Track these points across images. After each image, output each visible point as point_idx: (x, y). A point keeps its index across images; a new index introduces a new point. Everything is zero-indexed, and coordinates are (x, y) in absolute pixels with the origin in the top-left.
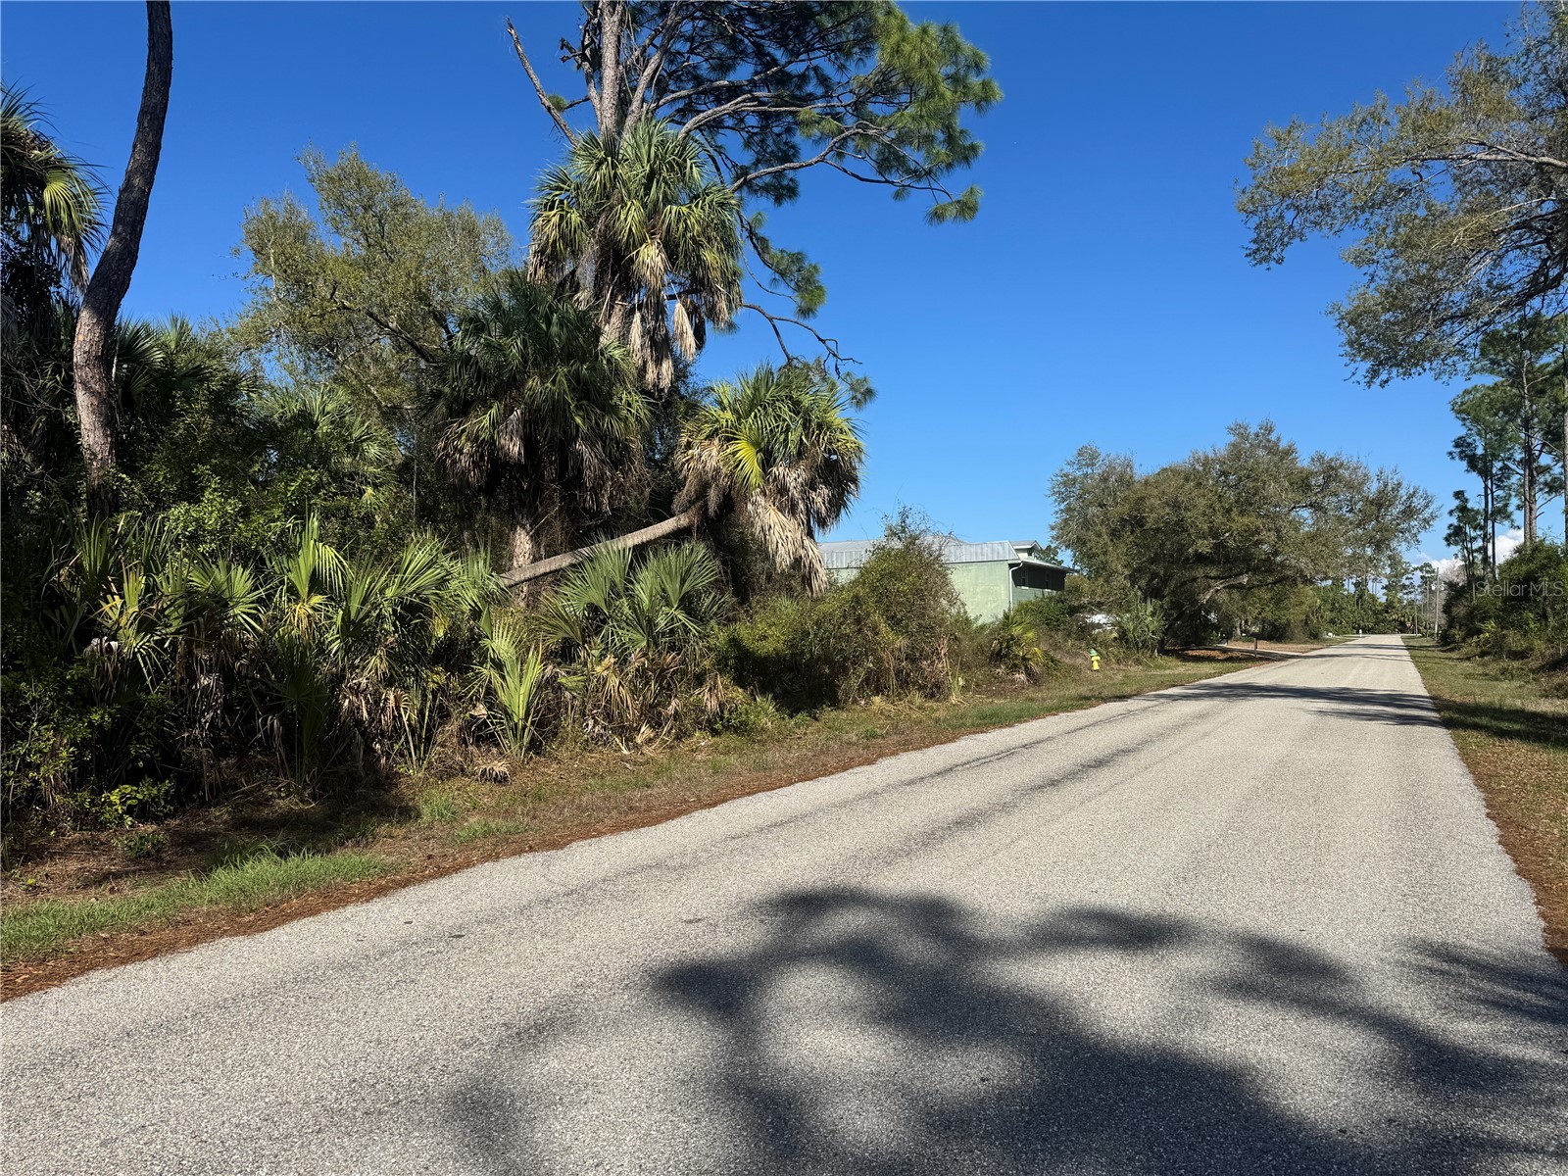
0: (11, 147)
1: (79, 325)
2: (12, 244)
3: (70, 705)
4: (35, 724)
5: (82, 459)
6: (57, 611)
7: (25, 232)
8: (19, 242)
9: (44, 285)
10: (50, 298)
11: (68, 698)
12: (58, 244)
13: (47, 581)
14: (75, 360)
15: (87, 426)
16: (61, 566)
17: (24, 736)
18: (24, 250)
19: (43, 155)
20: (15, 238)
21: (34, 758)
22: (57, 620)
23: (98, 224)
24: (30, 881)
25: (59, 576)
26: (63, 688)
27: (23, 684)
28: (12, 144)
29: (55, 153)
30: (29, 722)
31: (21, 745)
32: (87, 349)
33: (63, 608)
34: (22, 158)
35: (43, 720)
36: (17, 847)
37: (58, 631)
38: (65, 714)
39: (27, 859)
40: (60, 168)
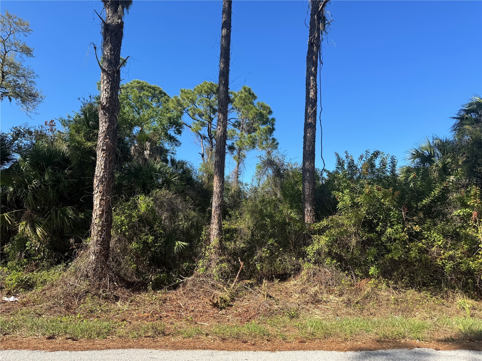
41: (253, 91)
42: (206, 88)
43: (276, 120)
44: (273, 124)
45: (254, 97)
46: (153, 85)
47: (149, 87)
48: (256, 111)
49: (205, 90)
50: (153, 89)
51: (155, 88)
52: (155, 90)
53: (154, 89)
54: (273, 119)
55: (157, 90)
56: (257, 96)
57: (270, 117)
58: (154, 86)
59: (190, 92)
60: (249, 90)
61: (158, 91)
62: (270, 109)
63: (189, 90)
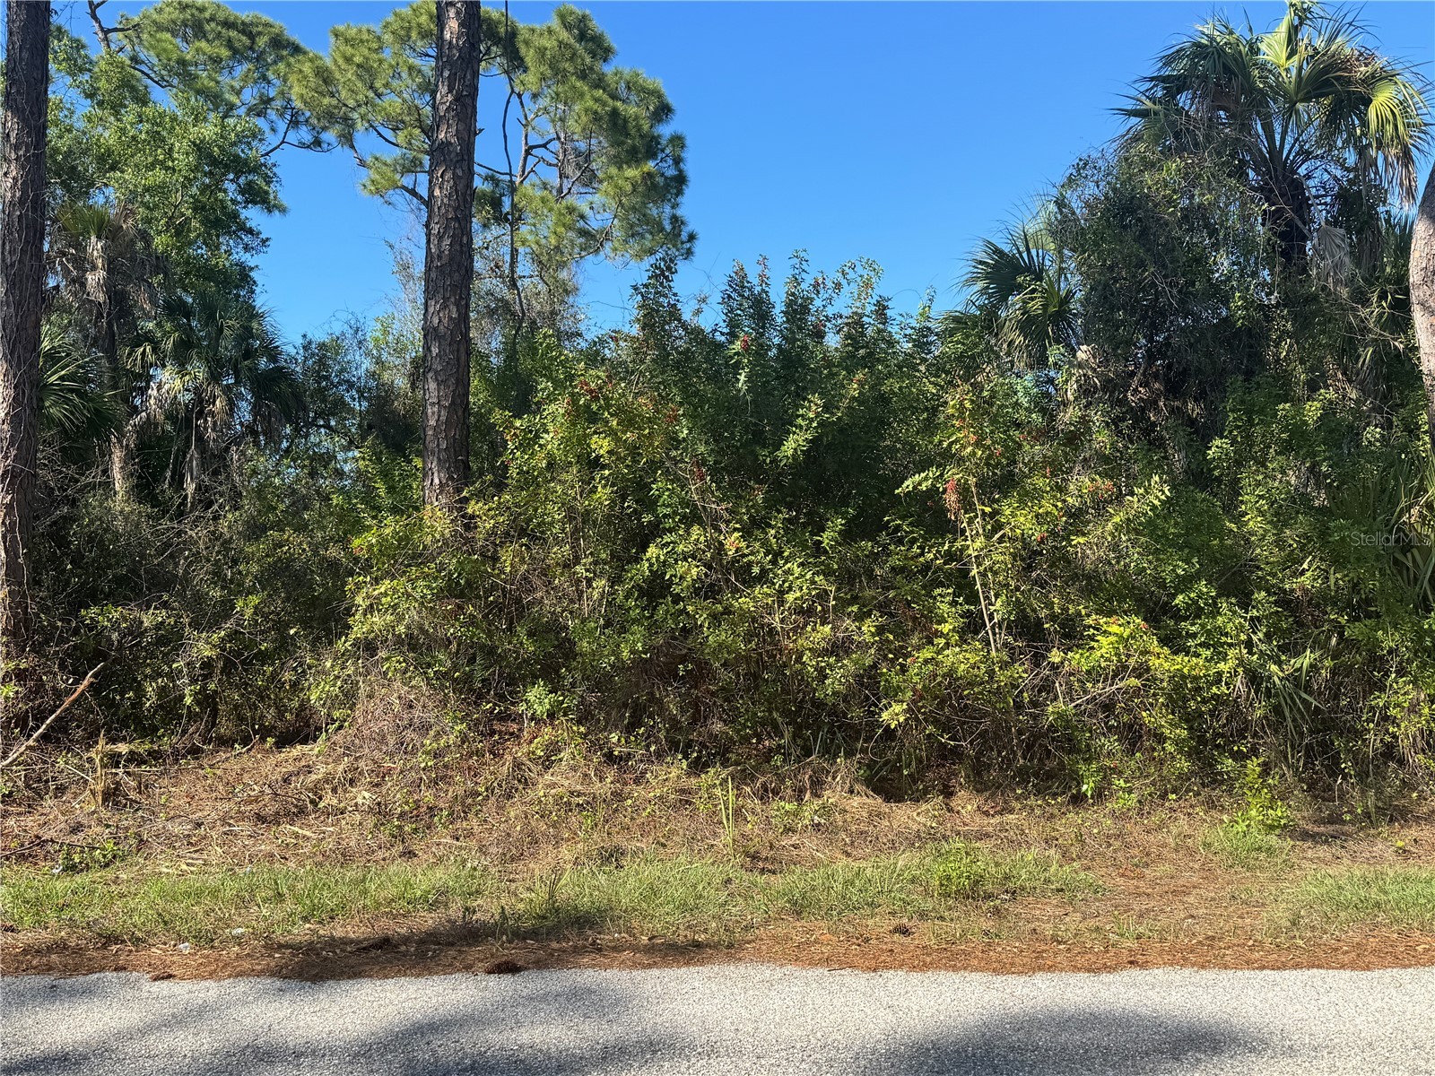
0: (1339, 73)
1: (1414, 241)
2: (1339, 173)
3: (1428, 657)
4: (1393, 675)
5: (1421, 387)
6: (1409, 555)
7: (1351, 158)
8: (1348, 170)
9: (1373, 207)
10: (1378, 219)
11: (1425, 650)
12: (1386, 159)
13: (1396, 522)
14: (1411, 280)
15: (1427, 351)
16: (1409, 508)
17: (1382, 689)
18: (1351, 176)
19: (1370, 68)
20: (1342, 166)
21: (1393, 712)
22: (1410, 564)
23: (1425, 125)
24: (1400, 844)
25: (1410, 517)
26: (1420, 639)
27: (1380, 632)
28: (1340, 70)
29: (1380, 63)
30: (1387, 675)
31: (1379, 697)
32: (1424, 265)
33: (1415, 551)
34: (1349, 81)
35: (1401, 672)
36: (1380, 804)
37: (1412, 576)
38: (1423, 666)
39: (1391, 820)
40: (1386, 78)
41: (597, 25)
42: (424, 19)
43: (688, 142)
44: (678, 161)
45: (600, 49)
46: (245, 16)
47: (227, 24)
48: (596, 107)
49: (419, 25)
50: (243, 32)
51: (252, 24)
52: (252, 37)
53: (246, 29)
54: (678, 141)
55: (259, 33)
56: (615, 45)
57: (665, 130)
58: (247, 21)
59: (365, 37)
60: (583, 19)
61: (266, 39)
62: (660, 96)
63: (364, 29)
